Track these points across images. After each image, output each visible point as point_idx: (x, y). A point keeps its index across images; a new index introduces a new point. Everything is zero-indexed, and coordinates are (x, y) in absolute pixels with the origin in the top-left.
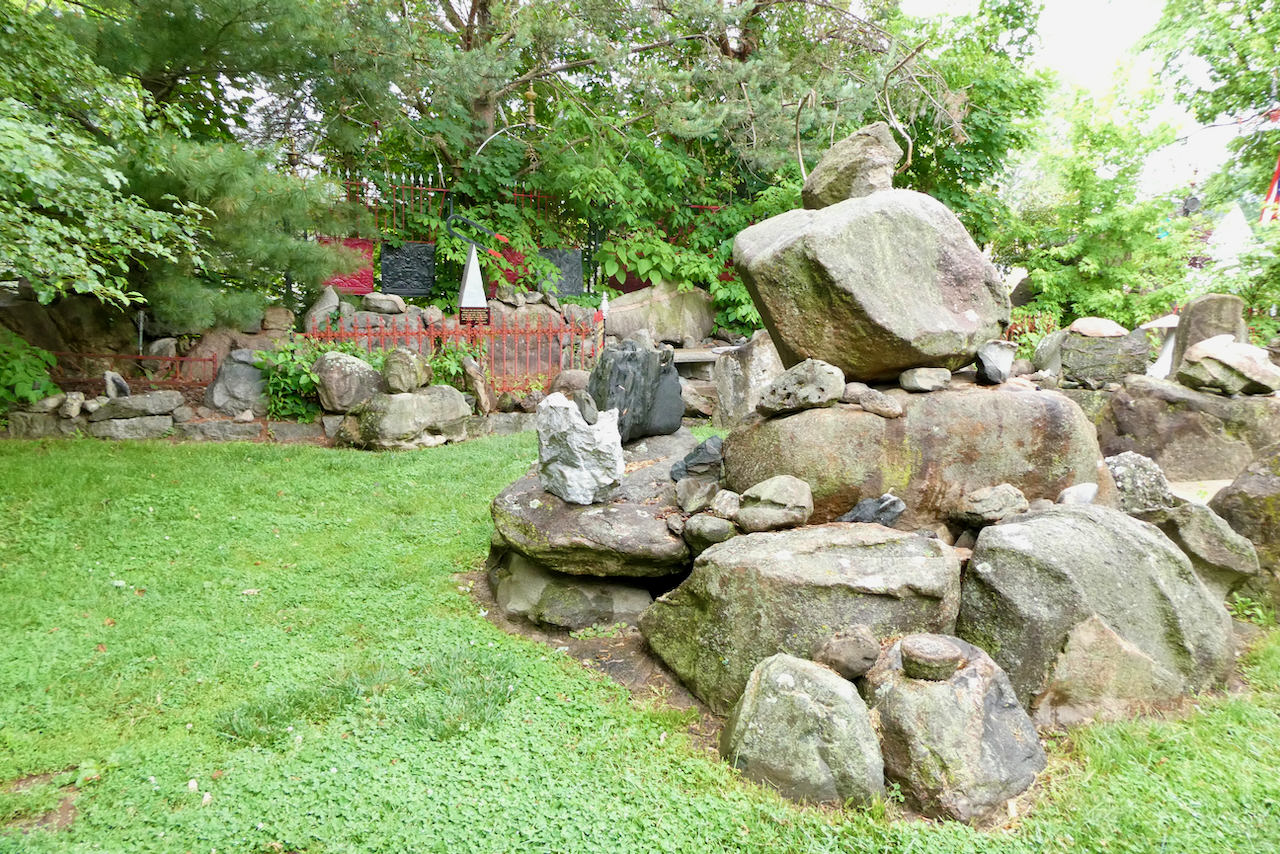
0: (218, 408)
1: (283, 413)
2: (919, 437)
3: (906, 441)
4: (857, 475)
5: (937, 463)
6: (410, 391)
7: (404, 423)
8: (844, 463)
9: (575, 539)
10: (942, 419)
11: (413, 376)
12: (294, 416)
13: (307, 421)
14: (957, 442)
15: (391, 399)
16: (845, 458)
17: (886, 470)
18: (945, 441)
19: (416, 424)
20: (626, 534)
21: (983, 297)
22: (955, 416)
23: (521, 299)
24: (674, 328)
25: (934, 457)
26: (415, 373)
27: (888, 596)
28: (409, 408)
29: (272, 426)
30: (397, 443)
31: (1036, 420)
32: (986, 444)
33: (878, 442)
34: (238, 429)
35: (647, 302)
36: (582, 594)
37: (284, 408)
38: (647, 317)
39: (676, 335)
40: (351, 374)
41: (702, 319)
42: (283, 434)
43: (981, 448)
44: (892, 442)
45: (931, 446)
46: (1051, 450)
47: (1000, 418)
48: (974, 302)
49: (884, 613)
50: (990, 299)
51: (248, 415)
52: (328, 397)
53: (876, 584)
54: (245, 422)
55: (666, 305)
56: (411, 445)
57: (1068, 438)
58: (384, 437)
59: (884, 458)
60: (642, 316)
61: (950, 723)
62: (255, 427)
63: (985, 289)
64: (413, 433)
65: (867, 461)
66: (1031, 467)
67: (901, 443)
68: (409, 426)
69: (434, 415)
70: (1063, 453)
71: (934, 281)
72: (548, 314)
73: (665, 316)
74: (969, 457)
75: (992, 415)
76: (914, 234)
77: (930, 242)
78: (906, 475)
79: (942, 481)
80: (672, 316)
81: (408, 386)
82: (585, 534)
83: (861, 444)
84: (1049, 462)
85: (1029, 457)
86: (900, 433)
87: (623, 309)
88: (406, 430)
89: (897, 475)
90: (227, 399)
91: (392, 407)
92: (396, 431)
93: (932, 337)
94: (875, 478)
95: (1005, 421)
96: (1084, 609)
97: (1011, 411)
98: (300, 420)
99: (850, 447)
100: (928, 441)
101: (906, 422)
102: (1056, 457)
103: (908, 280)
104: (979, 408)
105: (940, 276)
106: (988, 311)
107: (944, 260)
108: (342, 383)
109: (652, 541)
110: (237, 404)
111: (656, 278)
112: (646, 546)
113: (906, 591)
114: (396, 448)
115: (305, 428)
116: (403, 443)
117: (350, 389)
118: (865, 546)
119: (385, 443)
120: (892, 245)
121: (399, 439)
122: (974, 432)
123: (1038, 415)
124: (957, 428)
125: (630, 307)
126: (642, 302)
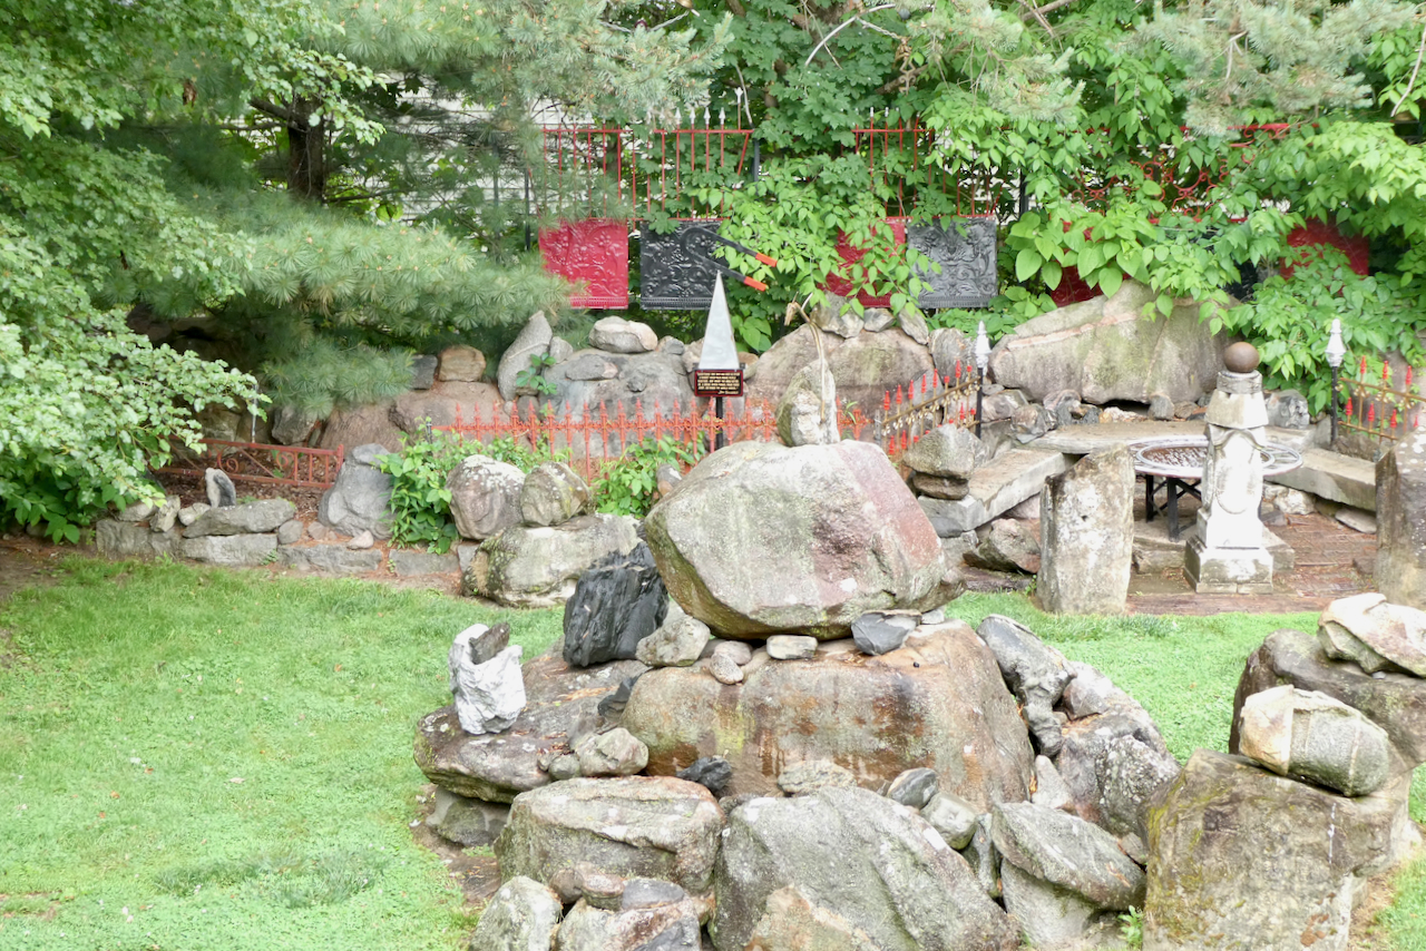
0: (334, 525)
1: (409, 538)
2: (751, 705)
3: (739, 708)
4: (691, 734)
5: (771, 732)
6: (553, 524)
7: (536, 571)
8: (678, 722)
9: (453, 765)
10: (776, 690)
11: (556, 504)
12: (425, 543)
13: (439, 551)
14: (791, 713)
15: (525, 535)
16: (679, 717)
17: (719, 732)
18: (778, 711)
19: (551, 572)
20: (495, 765)
21: (866, 566)
22: (788, 688)
23: (852, 325)
24: (1134, 378)
25: (768, 725)
26: (560, 500)
27: (625, 844)
28: (544, 550)
29: (395, 555)
30: (525, 597)
31: (878, 699)
32: (822, 718)
33: (711, 706)
34: (352, 559)
35: (1088, 328)
36: (481, 815)
37: (410, 531)
38: (1083, 357)
39: (1139, 389)
40: (493, 490)
41: (1201, 357)
42: (405, 567)
43: (816, 721)
44: (725, 707)
45: (765, 715)
46: (904, 730)
47: (836, 695)
48: (857, 570)
49: (621, 857)
50: (876, 568)
51: (365, 539)
52: (463, 521)
53: (618, 833)
54: (360, 548)
55: (1126, 332)
56: (546, 600)
57: (919, 719)
58: (509, 588)
59: (717, 721)
60: (1076, 354)
61: (592, 939)
62: (372, 557)
63: (871, 558)
64: (547, 584)
65: (700, 722)
66: (883, 745)
67: (734, 709)
68: (542, 576)
69: (580, 560)
70: (917, 733)
71: (808, 548)
72: (900, 350)
73: (1120, 354)
74: (805, 728)
75: (828, 689)
76: (780, 505)
77: (801, 511)
78: (740, 739)
79: (777, 749)
80: (1135, 354)
81: (549, 519)
82: (463, 761)
83: (694, 707)
84: (903, 742)
85: (880, 735)
86: (733, 700)
87: (1040, 341)
88: (536, 581)
89: (730, 738)
90: (345, 513)
91: (525, 547)
92: (524, 581)
93: (775, 611)
94: (708, 738)
95: (842, 698)
96: (781, 878)
97: (850, 689)
98: (432, 545)
99: (684, 708)
100: (760, 709)
101: (741, 689)
102: (911, 738)
103: (764, 551)
104: (814, 683)
105: (816, 543)
106: (871, 580)
107: (822, 527)
108: (479, 504)
109: (516, 774)
110: (356, 520)
111: (1109, 283)
112: (508, 777)
113: (644, 843)
114: (524, 604)
115: (435, 560)
116: (534, 598)
117: (491, 510)
118: (642, 801)
119: (510, 597)
120: (749, 518)
121: (526, 592)
122: (806, 705)
123: (880, 695)
124: (789, 700)
125: (1052, 338)
126: (1077, 327)
